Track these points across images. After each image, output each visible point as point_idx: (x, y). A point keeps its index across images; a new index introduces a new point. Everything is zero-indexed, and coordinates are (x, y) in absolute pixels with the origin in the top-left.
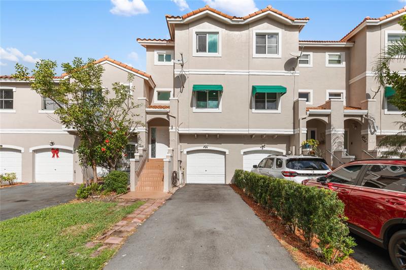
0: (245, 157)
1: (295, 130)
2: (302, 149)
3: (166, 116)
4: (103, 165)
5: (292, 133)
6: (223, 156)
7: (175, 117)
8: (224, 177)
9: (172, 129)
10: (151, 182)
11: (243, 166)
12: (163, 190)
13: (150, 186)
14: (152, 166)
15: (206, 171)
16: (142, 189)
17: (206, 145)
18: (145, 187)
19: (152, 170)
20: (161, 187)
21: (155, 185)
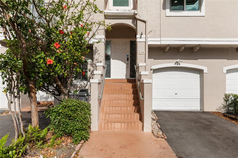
0: (228, 76)
3: (131, 21)
4: (48, 90)
6: (199, 75)
7: (144, 22)
8: (199, 102)
9: (141, 38)
10: (120, 114)
11: (226, 88)
12: (143, 130)
13: (120, 123)
14: (114, 89)
15: (176, 94)
16: (108, 127)
17: (178, 60)
18: (113, 124)
19: (115, 95)
20: (138, 124)
21: (128, 119)
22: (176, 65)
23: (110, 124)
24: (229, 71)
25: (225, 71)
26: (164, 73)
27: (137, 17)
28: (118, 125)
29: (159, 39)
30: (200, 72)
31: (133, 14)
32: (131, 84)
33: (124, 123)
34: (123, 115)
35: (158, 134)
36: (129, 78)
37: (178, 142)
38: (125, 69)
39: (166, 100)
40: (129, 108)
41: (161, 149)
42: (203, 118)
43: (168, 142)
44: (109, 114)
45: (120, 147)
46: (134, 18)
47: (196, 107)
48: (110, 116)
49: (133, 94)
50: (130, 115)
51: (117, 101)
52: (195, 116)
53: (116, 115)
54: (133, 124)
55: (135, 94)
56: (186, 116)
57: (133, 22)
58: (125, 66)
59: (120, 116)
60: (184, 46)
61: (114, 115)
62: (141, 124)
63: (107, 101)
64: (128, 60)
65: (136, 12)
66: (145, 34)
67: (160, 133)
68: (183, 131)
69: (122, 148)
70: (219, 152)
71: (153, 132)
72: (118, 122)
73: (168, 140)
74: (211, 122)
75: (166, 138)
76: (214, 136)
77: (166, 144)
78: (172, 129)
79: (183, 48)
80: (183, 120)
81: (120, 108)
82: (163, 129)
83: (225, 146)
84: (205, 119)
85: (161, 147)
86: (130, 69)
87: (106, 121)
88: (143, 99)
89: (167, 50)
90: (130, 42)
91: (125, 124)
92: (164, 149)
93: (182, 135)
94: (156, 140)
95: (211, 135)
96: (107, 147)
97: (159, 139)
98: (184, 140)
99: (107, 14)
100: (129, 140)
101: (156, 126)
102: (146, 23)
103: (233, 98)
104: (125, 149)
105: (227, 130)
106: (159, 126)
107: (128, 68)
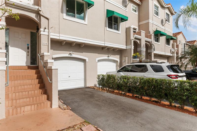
0: (100, 64)
1: (127, 46)
2: (133, 59)
3: (35, 15)
5: (125, 48)
6: (83, 63)
7: (48, 19)
8: (83, 81)
9: (44, 31)
10: (28, 98)
11: (97, 71)
12: (51, 107)
13: (30, 105)
14: (17, 76)
15: (69, 77)
16: (17, 112)
17: (71, 52)
18: (23, 108)
19: (19, 82)
20: (47, 104)
21: (36, 101)
22: (69, 56)
23: (19, 109)
24: (99, 61)
25: (97, 61)
26: (61, 61)
27: (41, 13)
28: (28, 108)
29: (58, 35)
30: (84, 61)
31: (37, 9)
32: (35, 71)
33: (34, 104)
34: (31, 99)
35: (64, 107)
36: (29, 65)
37: (79, 109)
38: (25, 57)
39: (63, 81)
40: (36, 91)
41: (70, 117)
42: (87, 91)
43: (73, 111)
44: (16, 100)
45: (37, 126)
46: (38, 13)
47: (81, 85)
48: (18, 101)
49: (37, 79)
50: (38, 97)
51: (23, 87)
52: (83, 91)
53: (24, 99)
54: (42, 104)
55: (40, 79)
56: (77, 91)
57: (37, 17)
58: (26, 54)
59: (28, 99)
60: (76, 42)
61: (22, 100)
62: (49, 103)
63: (12, 88)
64: (28, 48)
65: (40, 9)
66: (48, 29)
67: (65, 106)
68: (80, 102)
69: (39, 125)
70: (102, 108)
71: (60, 107)
72: (28, 105)
73: (72, 110)
74: (92, 93)
75: (70, 108)
76: (97, 100)
77: (72, 113)
78: (72, 102)
79: (75, 44)
80: (76, 94)
81: (27, 93)
82: (65, 103)
83: (104, 105)
84: (88, 92)
85: (70, 116)
86: (31, 57)
87: (14, 107)
88: (51, 82)
89: (64, 44)
90: (30, 33)
91: (35, 106)
92: (72, 116)
93: (80, 104)
94: (64, 112)
95: (95, 100)
96: (24, 129)
97: (66, 110)
98: (82, 107)
99: (14, 3)
100: (43, 117)
101: (60, 102)
102: (49, 20)
103: (102, 77)
104: (42, 125)
105: (101, 96)
106: (62, 101)
107: (28, 56)
